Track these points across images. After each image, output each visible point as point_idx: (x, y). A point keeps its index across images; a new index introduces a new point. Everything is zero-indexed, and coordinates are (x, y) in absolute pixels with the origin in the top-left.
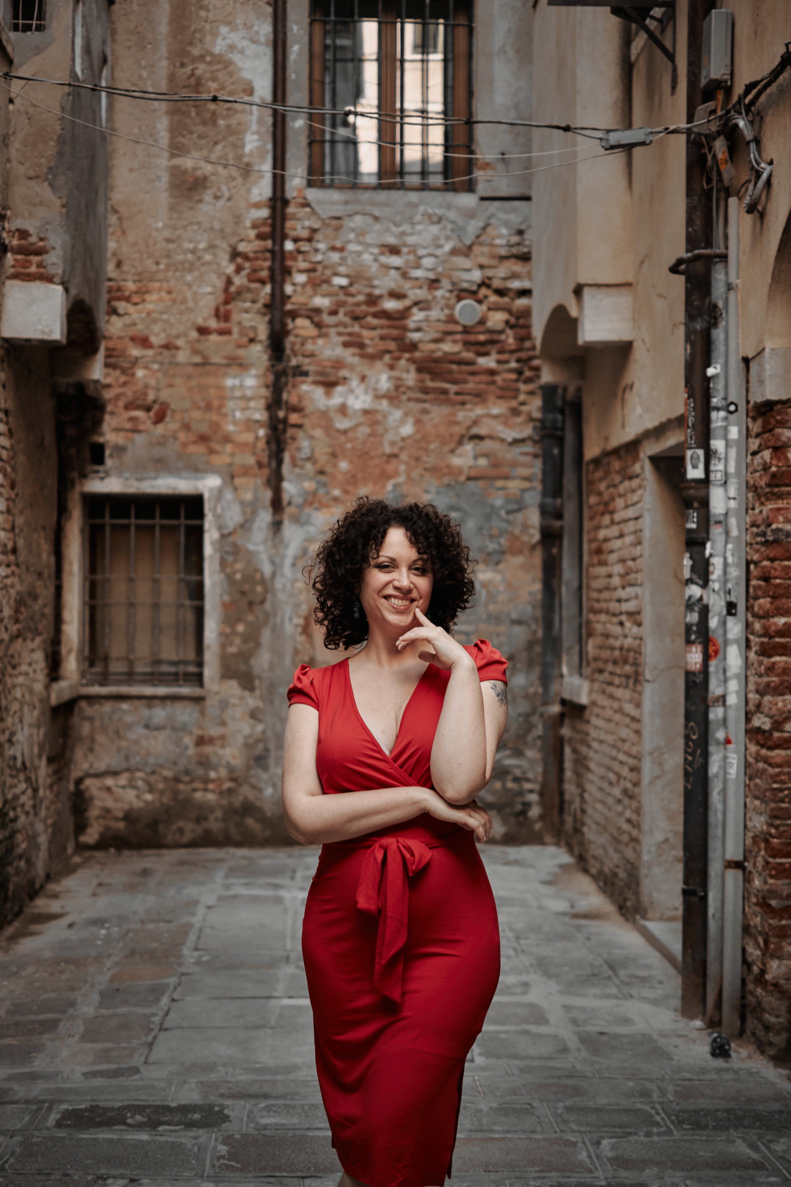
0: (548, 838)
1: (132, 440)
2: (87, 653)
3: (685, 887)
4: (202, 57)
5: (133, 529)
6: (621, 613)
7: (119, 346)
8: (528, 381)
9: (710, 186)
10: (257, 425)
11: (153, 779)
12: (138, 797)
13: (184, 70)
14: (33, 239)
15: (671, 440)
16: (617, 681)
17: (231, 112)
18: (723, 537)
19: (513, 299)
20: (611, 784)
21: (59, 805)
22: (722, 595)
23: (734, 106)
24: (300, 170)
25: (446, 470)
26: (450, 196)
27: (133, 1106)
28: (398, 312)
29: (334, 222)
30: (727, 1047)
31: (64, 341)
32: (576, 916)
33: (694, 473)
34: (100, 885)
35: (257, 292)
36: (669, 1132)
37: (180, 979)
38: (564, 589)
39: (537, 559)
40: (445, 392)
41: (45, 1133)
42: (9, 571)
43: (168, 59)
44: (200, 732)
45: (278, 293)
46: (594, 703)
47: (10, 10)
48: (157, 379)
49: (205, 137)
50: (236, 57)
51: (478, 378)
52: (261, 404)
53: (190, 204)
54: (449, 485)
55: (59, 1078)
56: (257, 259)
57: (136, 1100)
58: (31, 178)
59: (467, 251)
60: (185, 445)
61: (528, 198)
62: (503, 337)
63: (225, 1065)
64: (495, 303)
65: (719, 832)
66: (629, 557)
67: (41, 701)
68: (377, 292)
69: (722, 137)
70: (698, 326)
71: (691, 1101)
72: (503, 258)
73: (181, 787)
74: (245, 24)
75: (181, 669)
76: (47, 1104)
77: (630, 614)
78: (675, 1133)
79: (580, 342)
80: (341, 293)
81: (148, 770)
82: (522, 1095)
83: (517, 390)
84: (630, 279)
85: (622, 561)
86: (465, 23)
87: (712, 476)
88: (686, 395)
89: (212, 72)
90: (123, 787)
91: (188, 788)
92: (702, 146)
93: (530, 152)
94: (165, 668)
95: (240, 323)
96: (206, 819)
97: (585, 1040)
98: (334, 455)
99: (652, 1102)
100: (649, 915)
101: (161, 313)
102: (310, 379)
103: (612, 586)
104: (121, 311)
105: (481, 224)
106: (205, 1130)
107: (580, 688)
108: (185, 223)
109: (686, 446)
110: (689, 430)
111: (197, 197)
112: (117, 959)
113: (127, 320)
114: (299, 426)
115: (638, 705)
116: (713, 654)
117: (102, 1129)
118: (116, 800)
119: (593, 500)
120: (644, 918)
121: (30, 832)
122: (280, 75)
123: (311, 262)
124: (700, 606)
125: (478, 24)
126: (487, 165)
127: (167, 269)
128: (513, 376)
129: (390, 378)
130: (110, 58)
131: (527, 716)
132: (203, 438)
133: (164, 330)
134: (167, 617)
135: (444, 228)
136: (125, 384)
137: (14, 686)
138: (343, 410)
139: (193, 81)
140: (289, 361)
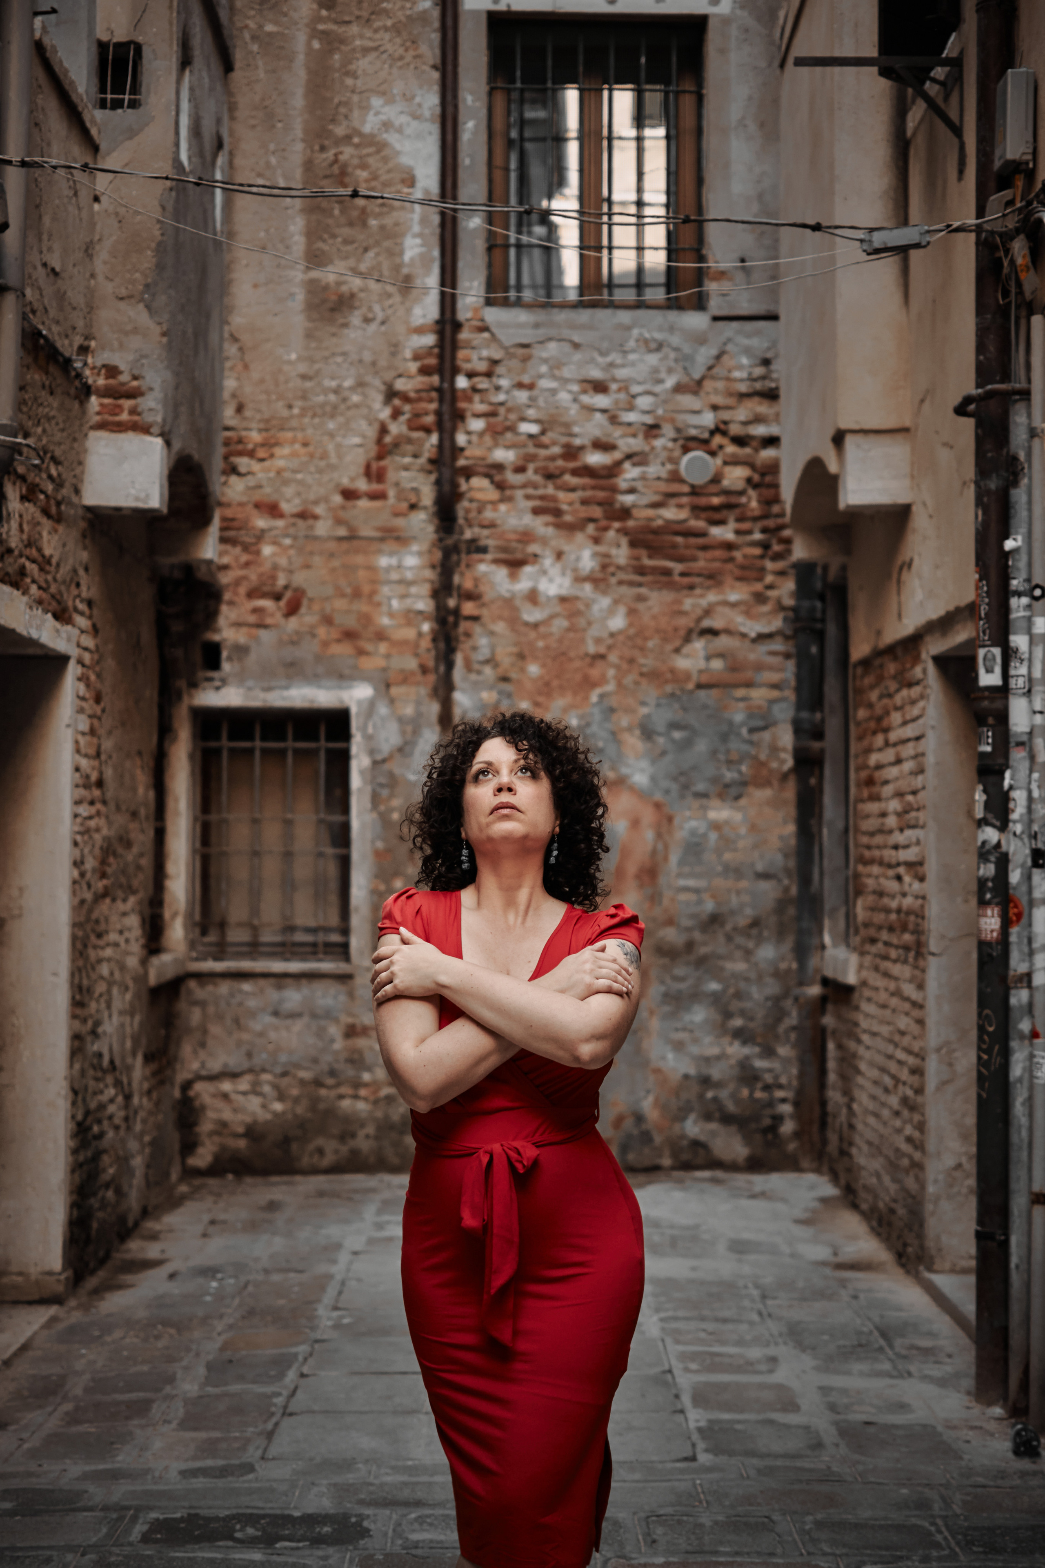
0: (805, 1163)
1: (256, 639)
2: (197, 917)
3: (979, 1228)
4: (348, 138)
5: (257, 754)
6: (898, 864)
7: (239, 516)
8: (777, 557)
9: (1007, 300)
10: (420, 617)
11: (285, 1081)
12: (264, 1106)
13: (324, 156)
14: (124, 378)
15: (961, 635)
16: (893, 953)
17: (385, 209)
18: (1026, 764)
19: (756, 450)
20: (887, 1090)
21: (160, 1117)
22: (1026, 840)
23: (1037, 196)
24: (476, 284)
25: (669, 676)
26: (673, 316)
27: (243, 1515)
28: (605, 467)
29: (521, 351)
30: (1035, 1443)
31: (165, 510)
32: (840, 1266)
33: (989, 679)
34: (213, 1222)
35: (420, 443)
36: (953, 1556)
37: (312, 1347)
38: (825, 831)
39: (790, 792)
40: (667, 572)
41: (127, 1550)
42: (93, 810)
43: (303, 140)
44: (350, 1020)
45: (447, 444)
46: (864, 983)
47: (95, 81)
48: (289, 558)
49: (352, 242)
50: (392, 138)
51: (710, 554)
52: (425, 589)
53: (333, 330)
54: (672, 695)
55: (149, 1477)
56: (420, 400)
57: (248, 1507)
58: (122, 299)
59: (695, 387)
60: (325, 644)
61: (774, 317)
62: (744, 500)
63: (367, 1461)
64: (734, 455)
65: (1024, 1155)
66: (908, 789)
67: (135, 980)
68: (577, 442)
69: (1022, 236)
70: (993, 484)
71: (985, 1515)
72: (742, 396)
73: (323, 1092)
74: (404, 95)
75: (321, 938)
76: (132, 1512)
77: (910, 865)
78: (962, 1558)
79: (842, 505)
80: (530, 443)
81: (278, 1070)
82: (759, 1504)
83: (763, 570)
84: (907, 423)
85: (900, 795)
86: (693, 89)
87: (1012, 683)
88: (977, 576)
89: (360, 157)
90: (244, 1093)
91: (333, 1093)
92: (997, 248)
93: (777, 258)
94: (300, 937)
95: (397, 484)
96: (353, 1135)
97: (847, 1432)
98: (521, 656)
99: (932, 1516)
100: (936, 1267)
101: (295, 471)
102: (489, 557)
103: (886, 828)
104: (243, 470)
105: (714, 352)
106: (336, 1548)
107: (846, 962)
108: (326, 353)
109: (978, 643)
110: (981, 623)
111: (341, 321)
112: (231, 1321)
113: (251, 481)
114: (475, 619)
115: (921, 986)
116: (1014, 918)
117: (202, 1545)
118: (235, 1111)
119: (862, 713)
120: (930, 1269)
121: (121, 1153)
122: (449, 160)
123: (491, 404)
124: (997, 855)
125: (710, 91)
126: (722, 275)
127: (302, 415)
128: (757, 551)
129: (595, 555)
130: (226, 140)
131: (777, 1000)
132: (349, 635)
133: (299, 494)
134: (303, 869)
135: (665, 358)
136: (247, 564)
137: (100, 961)
138: (533, 597)
139: (336, 169)
140: (462, 533)
